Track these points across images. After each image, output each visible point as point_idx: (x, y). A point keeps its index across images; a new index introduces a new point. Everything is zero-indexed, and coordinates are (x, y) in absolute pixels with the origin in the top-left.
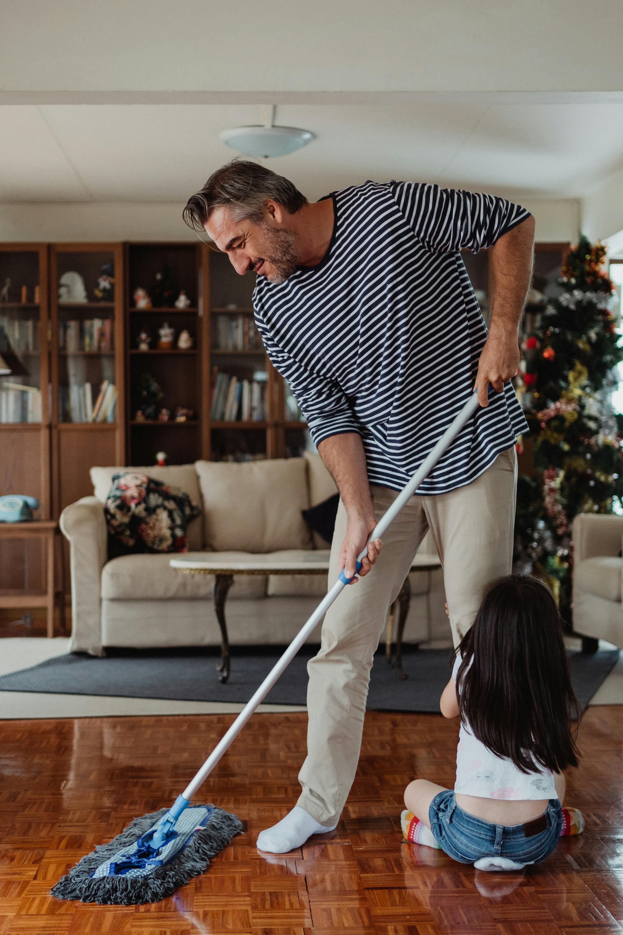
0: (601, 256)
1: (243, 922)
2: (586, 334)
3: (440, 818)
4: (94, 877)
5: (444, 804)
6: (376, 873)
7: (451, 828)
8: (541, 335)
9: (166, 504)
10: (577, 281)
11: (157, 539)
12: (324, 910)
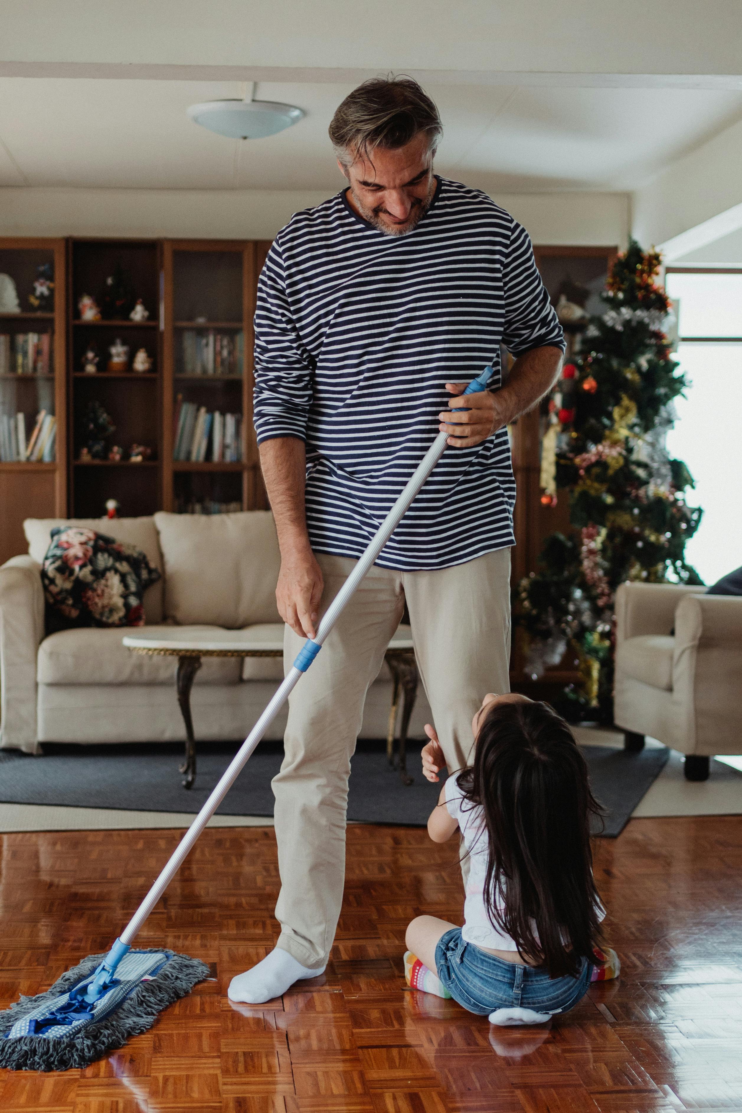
0: (656, 266)
1: (211, 1089)
2: (634, 360)
3: (449, 959)
4: (10, 1037)
5: (454, 942)
6: (370, 1028)
7: (462, 969)
8: (580, 361)
9: (118, 565)
10: (625, 296)
11: (107, 610)
12: (308, 1073)
